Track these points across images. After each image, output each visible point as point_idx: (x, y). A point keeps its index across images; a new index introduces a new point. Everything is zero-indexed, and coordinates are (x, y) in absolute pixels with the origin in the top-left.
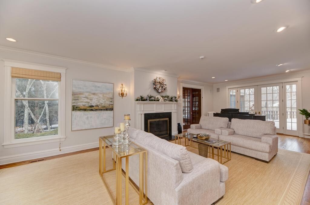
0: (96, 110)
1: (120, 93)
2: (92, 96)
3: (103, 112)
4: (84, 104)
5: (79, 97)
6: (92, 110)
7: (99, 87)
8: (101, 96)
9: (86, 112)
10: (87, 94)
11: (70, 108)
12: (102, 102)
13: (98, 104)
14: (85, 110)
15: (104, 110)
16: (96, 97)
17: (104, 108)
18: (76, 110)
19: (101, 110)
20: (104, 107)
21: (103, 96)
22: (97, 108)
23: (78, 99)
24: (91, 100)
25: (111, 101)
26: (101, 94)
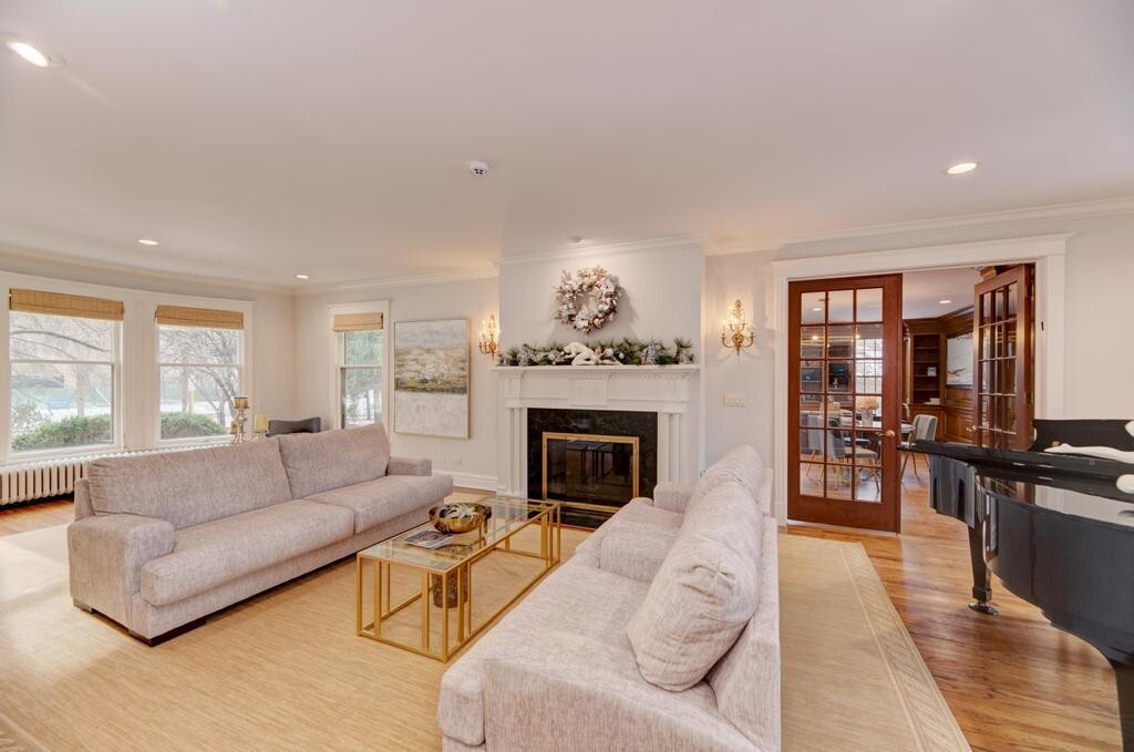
0: (433, 390)
1: (488, 344)
2: (426, 356)
3: (445, 396)
4: (412, 374)
5: (403, 360)
6: (424, 390)
7: (437, 333)
8: (441, 354)
9: (416, 395)
10: (416, 352)
11: (393, 385)
12: (443, 370)
13: (436, 375)
14: (414, 389)
15: (447, 391)
16: (433, 358)
17: (448, 386)
18: (401, 388)
19: (442, 390)
20: (448, 383)
21: (446, 355)
22: (433, 385)
23: (402, 365)
24: (424, 365)
25: (463, 369)
26: (441, 349)
